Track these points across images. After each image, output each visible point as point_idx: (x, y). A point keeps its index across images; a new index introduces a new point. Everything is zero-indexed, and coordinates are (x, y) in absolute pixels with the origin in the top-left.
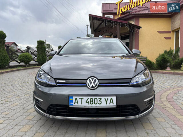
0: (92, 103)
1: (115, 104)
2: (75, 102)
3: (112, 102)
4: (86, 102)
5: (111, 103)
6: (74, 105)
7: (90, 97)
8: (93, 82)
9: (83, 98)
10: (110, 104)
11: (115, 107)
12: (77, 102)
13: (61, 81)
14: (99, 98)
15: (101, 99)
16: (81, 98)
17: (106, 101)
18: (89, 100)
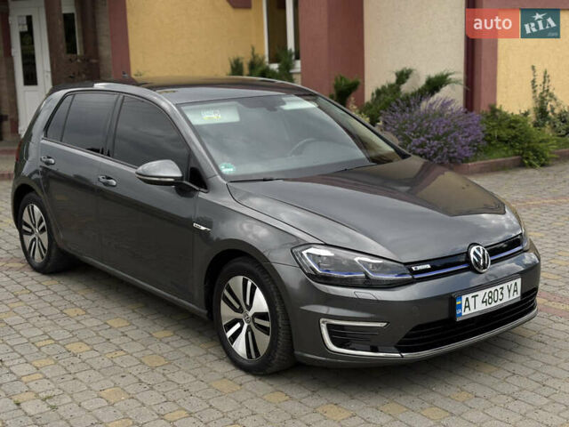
0: (490, 301)
1: (519, 295)
2: (466, 307)
3: (517, 290)
4: (483, 302)
6: (463, 314)
7: (488, 291)
8: (481, 255)
9: (477, 295)
10: (513, 295)
11: (519, 300)
12: (469, 306)
13: (419, 268)
14: (500, 289)
15: (502, 288)
16: (474, 297)
17: (509, 291)
18: (487, 297)
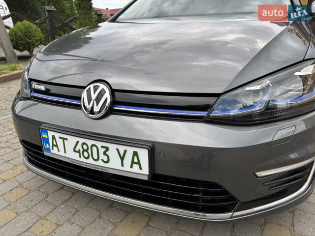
0: (86, 154)
1: (146, 170)
2: (53, 145)
3: (139, 163)
4: (75, 151)
5: (136, 167)
6: (52, 151)
7: (82, 140)
8: (94, 96)
9: (67, 139)
10: (131, 167)
12: (57, 146)
14: (102, 147)
15: (107, 149)
17: (122, 158)
18: (79, 147)
